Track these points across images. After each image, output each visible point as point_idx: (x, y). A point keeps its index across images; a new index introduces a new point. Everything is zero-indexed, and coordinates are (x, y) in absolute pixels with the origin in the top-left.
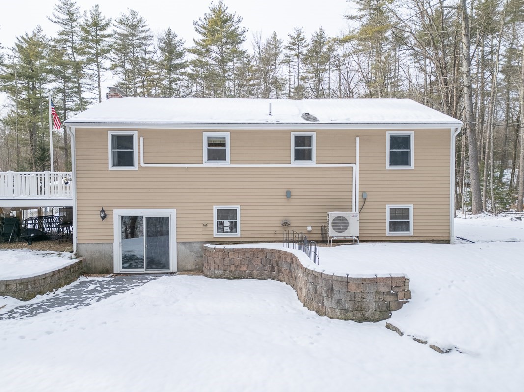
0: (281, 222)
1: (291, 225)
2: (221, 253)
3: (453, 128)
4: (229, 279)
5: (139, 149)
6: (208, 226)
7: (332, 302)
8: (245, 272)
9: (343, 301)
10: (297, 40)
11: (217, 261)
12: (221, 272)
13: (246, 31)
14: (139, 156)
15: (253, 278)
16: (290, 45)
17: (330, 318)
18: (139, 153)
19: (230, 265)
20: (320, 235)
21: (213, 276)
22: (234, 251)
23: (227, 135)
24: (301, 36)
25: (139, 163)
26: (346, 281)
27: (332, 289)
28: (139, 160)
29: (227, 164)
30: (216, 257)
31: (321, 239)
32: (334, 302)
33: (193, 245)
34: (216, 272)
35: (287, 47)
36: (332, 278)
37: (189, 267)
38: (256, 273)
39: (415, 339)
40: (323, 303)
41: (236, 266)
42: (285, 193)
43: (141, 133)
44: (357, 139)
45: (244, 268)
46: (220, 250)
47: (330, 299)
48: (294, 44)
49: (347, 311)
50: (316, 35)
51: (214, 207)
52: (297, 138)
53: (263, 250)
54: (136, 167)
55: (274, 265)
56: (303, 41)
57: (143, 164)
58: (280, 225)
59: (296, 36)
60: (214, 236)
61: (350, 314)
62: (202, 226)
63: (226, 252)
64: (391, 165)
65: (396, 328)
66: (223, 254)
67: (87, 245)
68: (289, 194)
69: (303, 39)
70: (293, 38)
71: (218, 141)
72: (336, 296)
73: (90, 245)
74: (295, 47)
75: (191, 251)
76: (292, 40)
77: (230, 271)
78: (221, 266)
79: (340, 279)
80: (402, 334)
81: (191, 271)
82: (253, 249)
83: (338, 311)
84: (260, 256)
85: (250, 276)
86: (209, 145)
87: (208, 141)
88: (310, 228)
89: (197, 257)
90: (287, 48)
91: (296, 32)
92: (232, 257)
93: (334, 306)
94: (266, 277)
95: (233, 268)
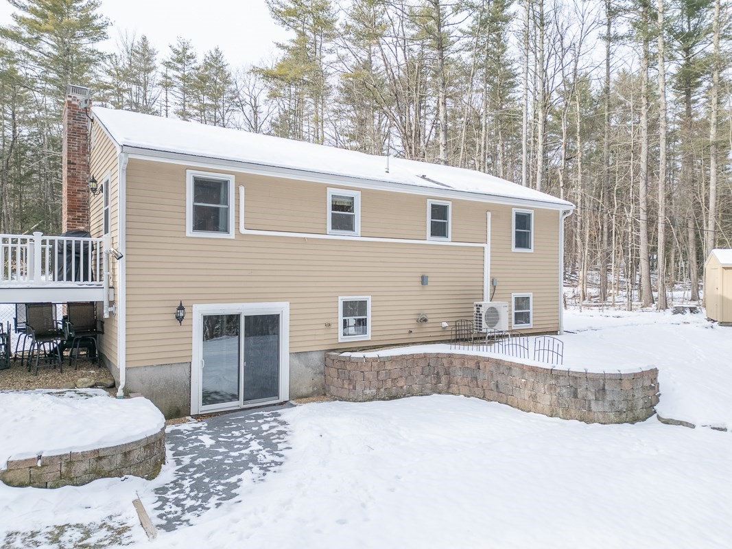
0: (416, 317)
1: (429, 321)
2: (375, 364)
3: (562, 209)
4: (384, 399)
5: (238, 206)
6: (332, 326)
7: (603, 405)
8: (402, 387)
9: (616, 402)
10: (182, 57)
11: (370, 376)
12: (374, 391)
13: (110, 24)
14: (238, 217)
15: (413, 395)
16: (171, 61)
17: (602, 423)
18: (238, 211)
19: (385, 381)
20: (454, 333)
21: (361, 399)
22: (392, 359)
23: (357, 196)
24: (188, 53)
25: (237, 228)
26: (619, 379)
27: (604, 389)
28: (238, 223)
29: (355, 236)
30: (367, 370)
31: (454, 338)
32: (607, 404)
33: (310, 356)
34: (367, 391)
35: (167, 63)
36: (604, 377)
37: (304, 391)
38: (416, 387)
39: (714, 428)
40: (590, 407)
41: (394, 380)
42: (420, 279)
43: (241, 179)
44: (489, 214)
45: (401, 383)
46: (374, 360)
47: (600, 402)
48: (180, 61)
49: (620, 412)
50: (208, 55)
51: (340, 298)
52: (433, 206)
53: (425, 356)
54: (232, 235)
55: (442, 373)
56: (192, 60)
57: (243, 231)
58: (415, 322)
59: (181, 50)
60: (340, 341)
61: (624, 416)
62: (324, 326)
63: (382, 361)
64: (516, 247)
65: (681, 422)
66: (378, 365)
67: (143, 369)
68: (424, 280)
69: (193, 57)
70: (176, 52)
71: (341, 202)
72: (609, 397)
73: (148, 369)
74: (180, 66)
75: (307, 366)
76: (175, 56)
77: (385, 389)
78: (375, 383)
79: (614, 377)
80: (693, 426)
81: (306, 396)
82: (413, 355)
83: (612, 415)
84: (422, 363)
85: (410, 393)
86: (335, 207)
87: (332, 201)
88: (445, 324)
89: (315, 374)
90: (168, 65)
91: (180, 44)
92: (388, 368)
93: (607, 409)
94: (428, 392)
95: (389, 384)
